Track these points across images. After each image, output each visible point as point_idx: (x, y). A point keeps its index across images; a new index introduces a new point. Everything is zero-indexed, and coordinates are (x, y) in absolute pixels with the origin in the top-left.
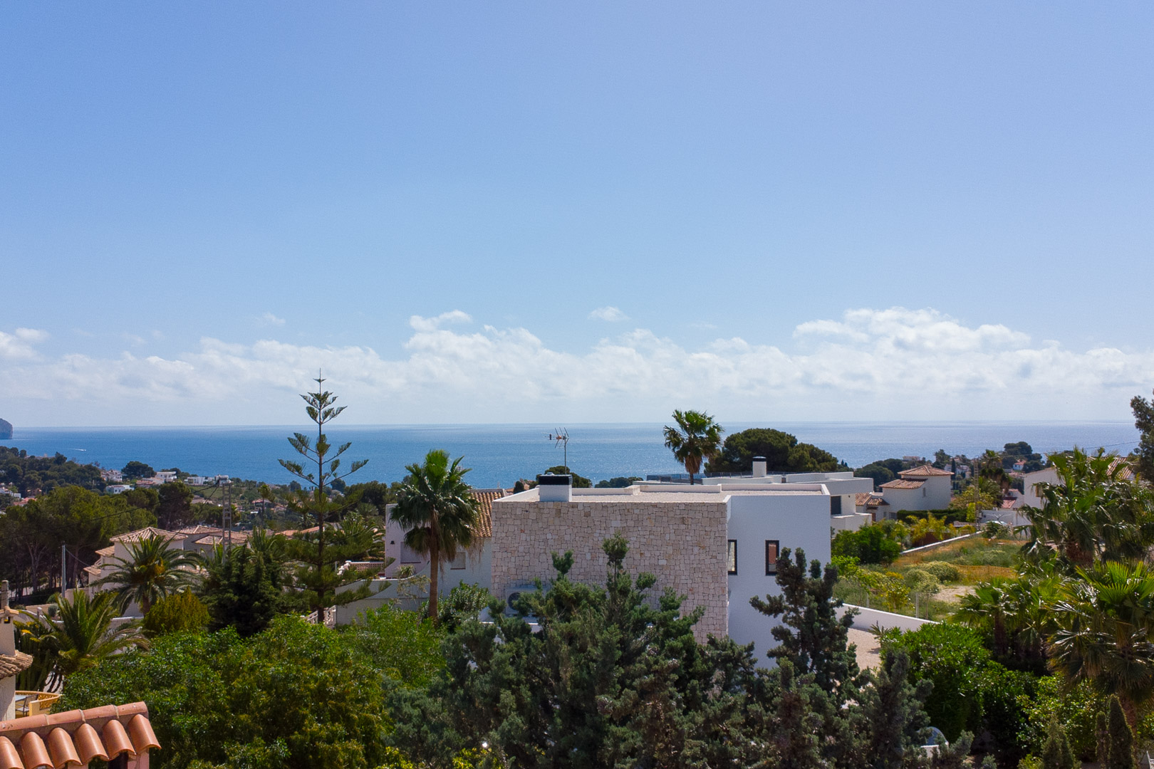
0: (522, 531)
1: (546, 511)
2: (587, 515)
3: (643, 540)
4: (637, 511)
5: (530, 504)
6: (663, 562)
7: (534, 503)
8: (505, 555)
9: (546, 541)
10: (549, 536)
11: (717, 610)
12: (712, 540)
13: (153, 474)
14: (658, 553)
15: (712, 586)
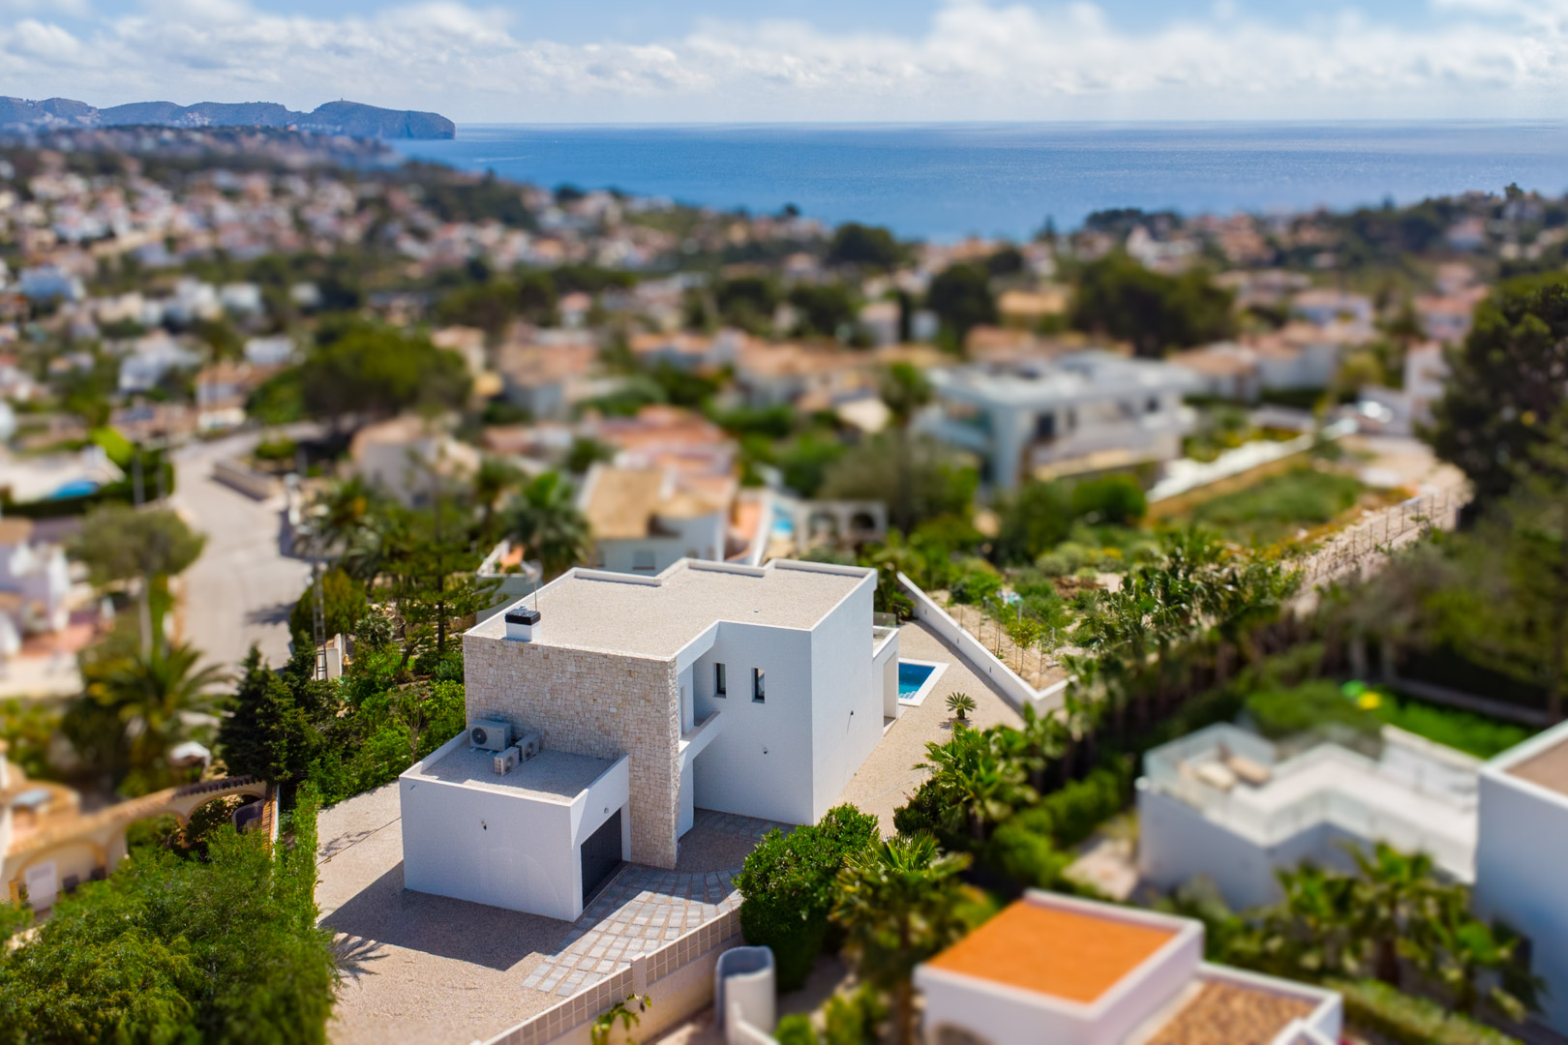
0: (490, 665)
1: (510, 649)
2: (546, 657)
3: (596, 687)
4: (589, 660)
5: (496, 641)
6: (613, 710)
7: (499, 641)
8: (476, 685)
9: (511, 677)
10: (513, 673)
11: (662, 760)
12: (656, 695)
14: (608, 701)
15: (657, 738)
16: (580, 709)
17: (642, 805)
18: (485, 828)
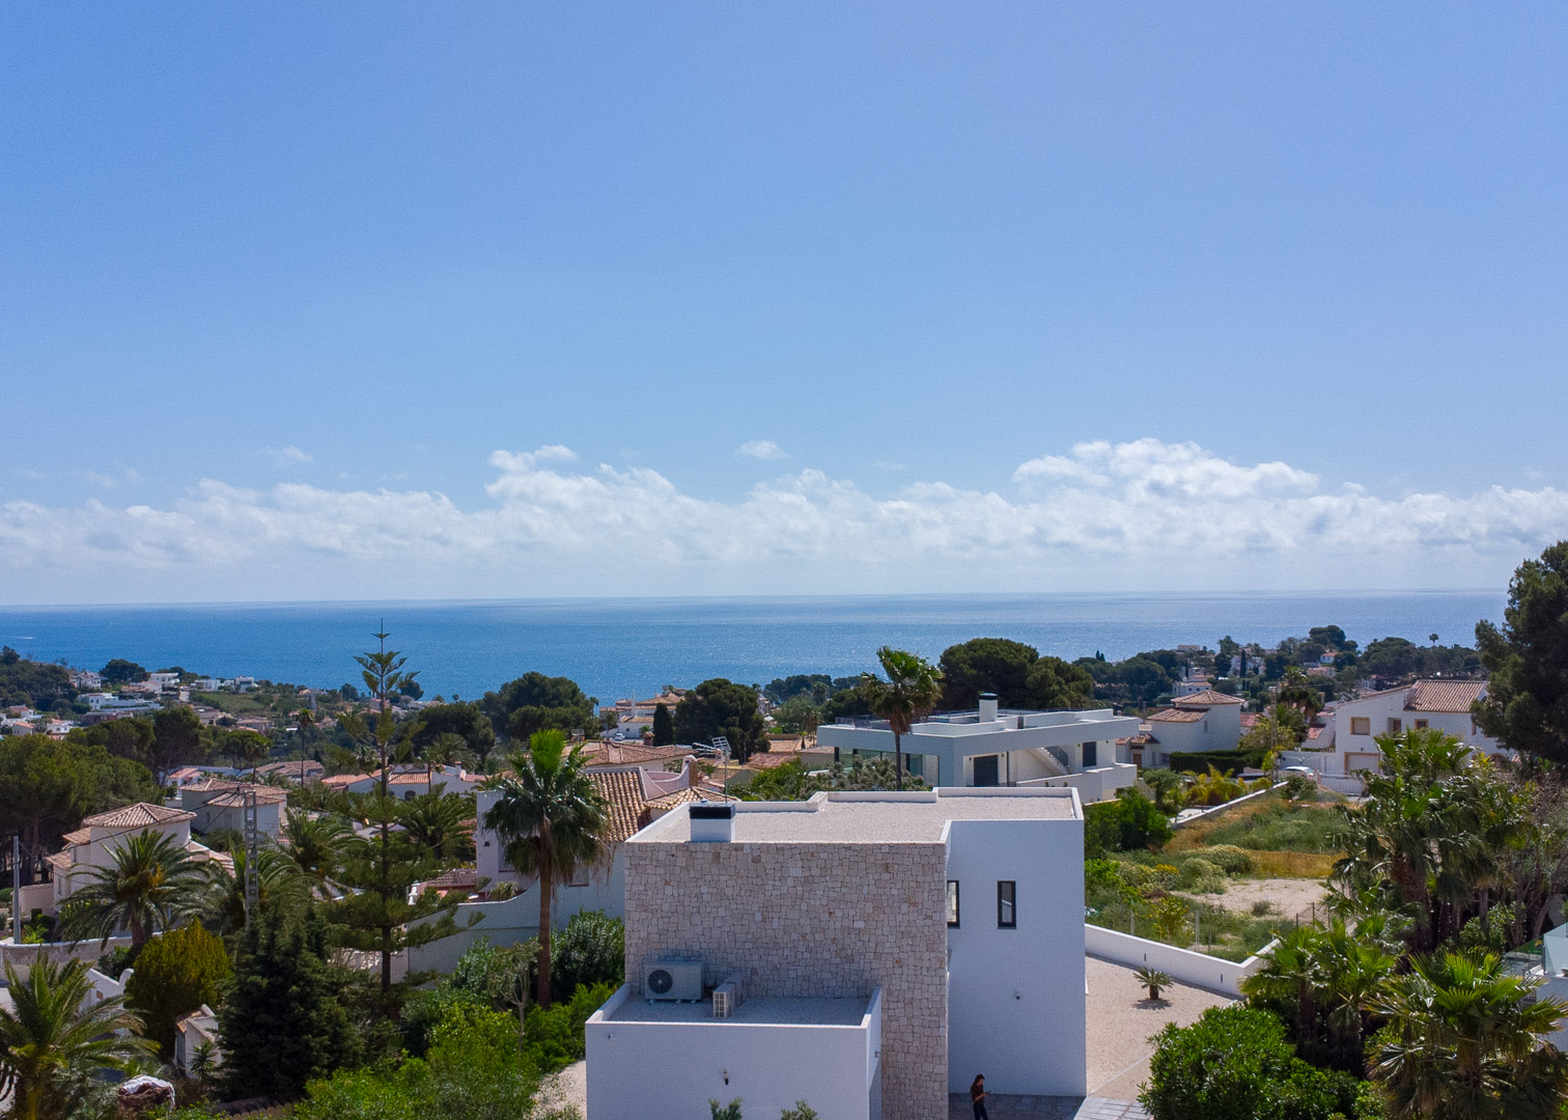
0: (667, 883)
1: (699, 855)
2: (756, 860)
3: (833, 895)
4: (825, 855)
5: (678, 846)
6: (860, 924)
7: (683, 845)
8: (644, 915)
9: (699, 896)
10: (704, 889)
11: (932, 988)
12: (926, 895)
13: (145, 677)
14: (852, 912)
15: (926, 956)
16: (808, 930)
17: (901, 1057)
18: (727, 1081)
